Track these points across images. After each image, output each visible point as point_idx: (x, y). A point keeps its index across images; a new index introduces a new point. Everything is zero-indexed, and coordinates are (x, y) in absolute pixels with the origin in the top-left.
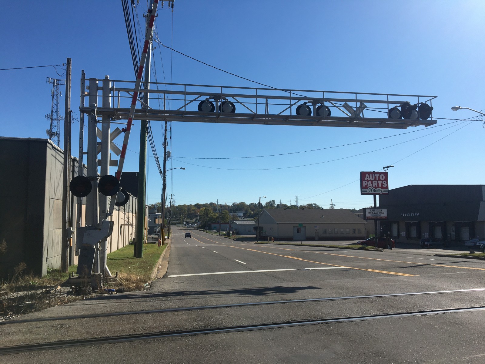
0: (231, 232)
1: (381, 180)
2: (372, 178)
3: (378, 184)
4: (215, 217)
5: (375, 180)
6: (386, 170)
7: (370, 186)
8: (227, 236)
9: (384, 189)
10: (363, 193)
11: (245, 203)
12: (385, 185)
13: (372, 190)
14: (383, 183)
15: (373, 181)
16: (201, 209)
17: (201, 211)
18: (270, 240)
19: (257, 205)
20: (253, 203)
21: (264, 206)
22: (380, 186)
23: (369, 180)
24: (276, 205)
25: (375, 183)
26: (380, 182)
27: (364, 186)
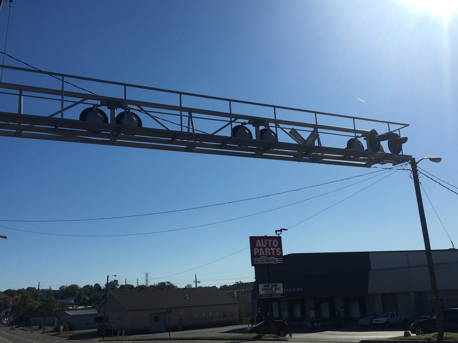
0: (62, 327)
1: (274, 247)
2: (264, 244)
3: (271, 251)
4: (37, 306)
5: (268, 246)
6: (279, 234)
7: (262, 255)
8: (56, 333)
9: (278, 258)
10: (254, 263)
11: (77, 285)
12: (279, 253)
13: (265, 259)
14: (277, 251)
15: (265, 248)
16: (16, 297)
17: (16, 299)
18: (121, 335)
19: (94, 288)
20: (88, 285)
21: (102, 288)
22: (273, 254)
23: (261, 247)
24: (119, 286)
25: (268, 251)
26: (273, 249)
27: (255, 254)
